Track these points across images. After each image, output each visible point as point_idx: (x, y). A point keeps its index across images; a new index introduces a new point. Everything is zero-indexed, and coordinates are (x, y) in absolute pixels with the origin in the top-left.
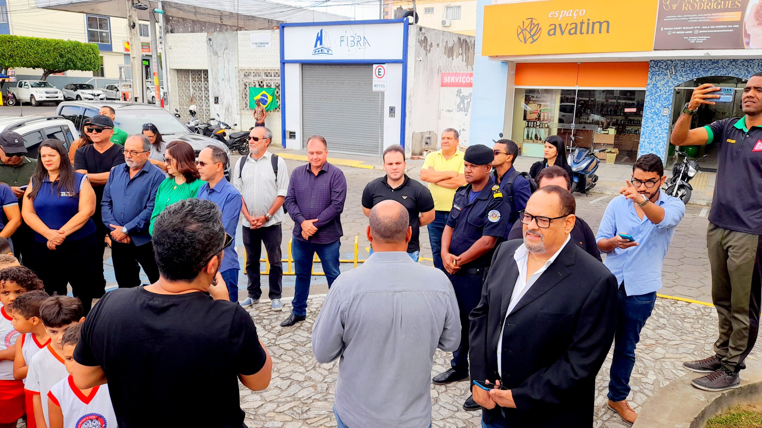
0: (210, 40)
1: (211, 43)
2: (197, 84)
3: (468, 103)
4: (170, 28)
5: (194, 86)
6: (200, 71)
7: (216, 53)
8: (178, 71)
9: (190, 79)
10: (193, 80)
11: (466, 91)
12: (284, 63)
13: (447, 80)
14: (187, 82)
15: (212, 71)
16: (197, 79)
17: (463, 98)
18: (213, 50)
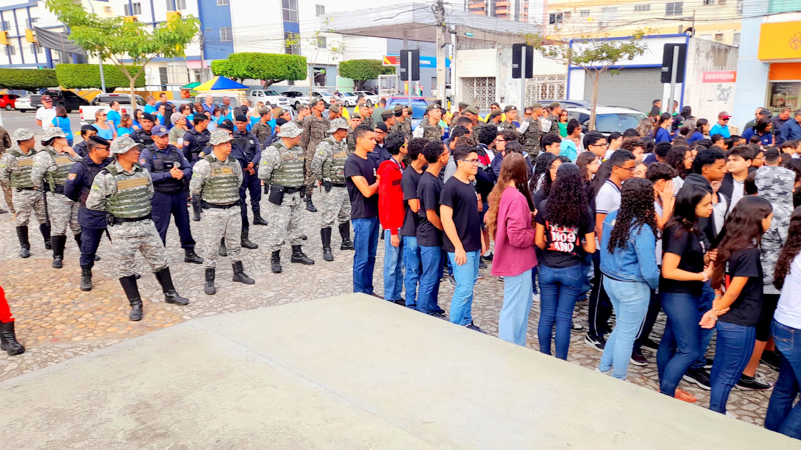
0: (500, 54)
1: (501, 56)
2: (482, 88)
3: (728, 94)
4: (460, 46)
5: (478, 90)
6: (485, 78)
7: (505, 64)
8: (463, 78)
9: (475, 85)
10: (478, 85)
11: (725, 85)
12: (571, 70)
13: (708, 77)
14: (471, 87)
15: (500, 78)
16: (481, 85)
17: (723, 91)
18: (502, 61)
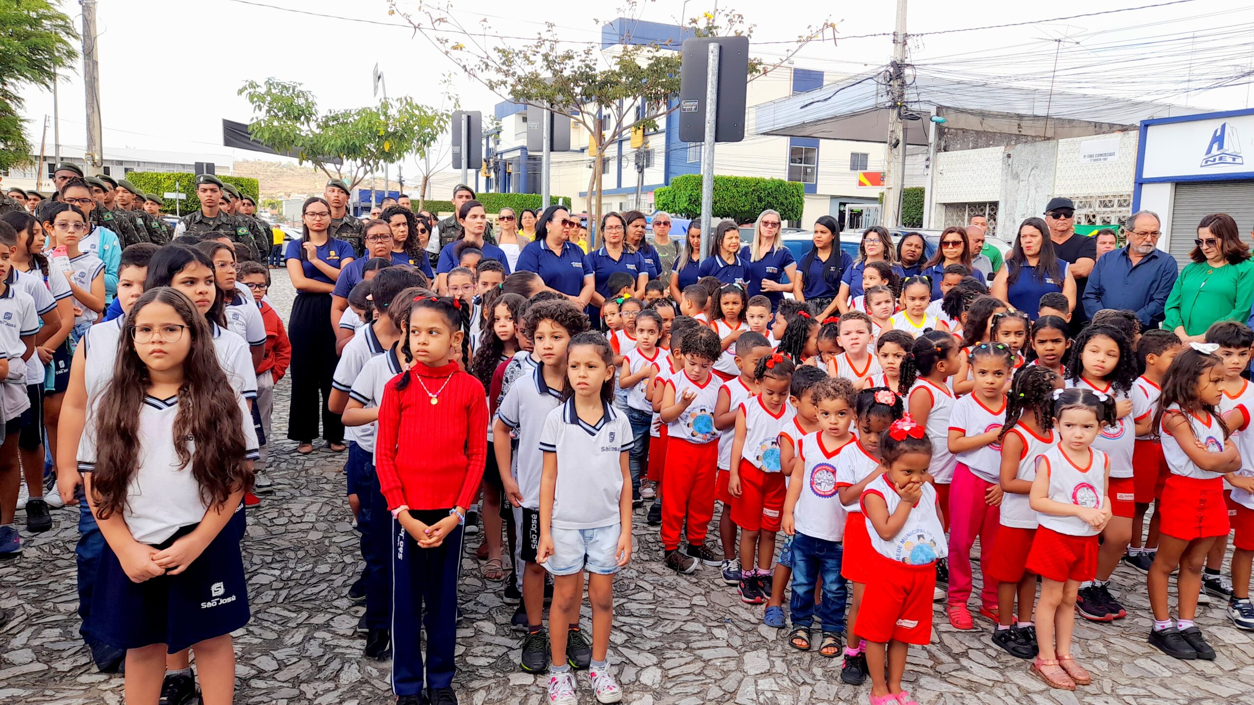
0: (1009, 156)
1: (1010, 160)
4: (943, 144)
6: (984, 204)
7: (1016, 176)
8: (947, 205)
12: (1141, 184)
15: (1006, 203)
18: (1012, 171)
